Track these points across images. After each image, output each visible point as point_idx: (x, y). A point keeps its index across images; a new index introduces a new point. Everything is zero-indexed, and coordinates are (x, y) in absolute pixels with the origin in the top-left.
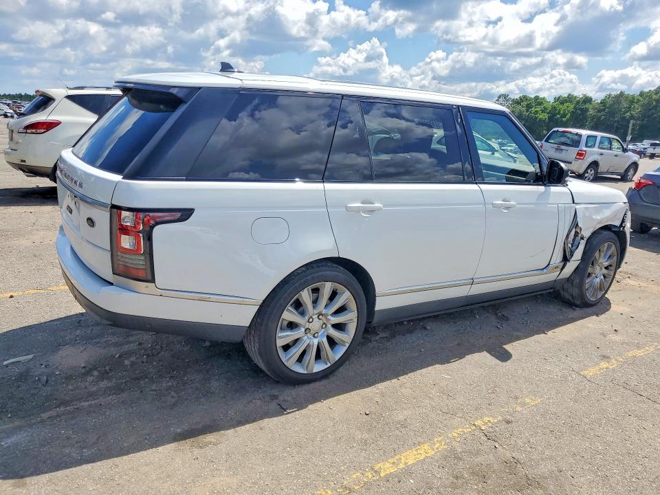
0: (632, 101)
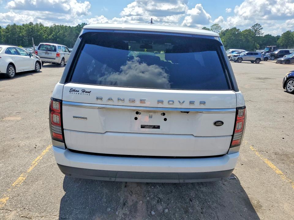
0: (20, 28)
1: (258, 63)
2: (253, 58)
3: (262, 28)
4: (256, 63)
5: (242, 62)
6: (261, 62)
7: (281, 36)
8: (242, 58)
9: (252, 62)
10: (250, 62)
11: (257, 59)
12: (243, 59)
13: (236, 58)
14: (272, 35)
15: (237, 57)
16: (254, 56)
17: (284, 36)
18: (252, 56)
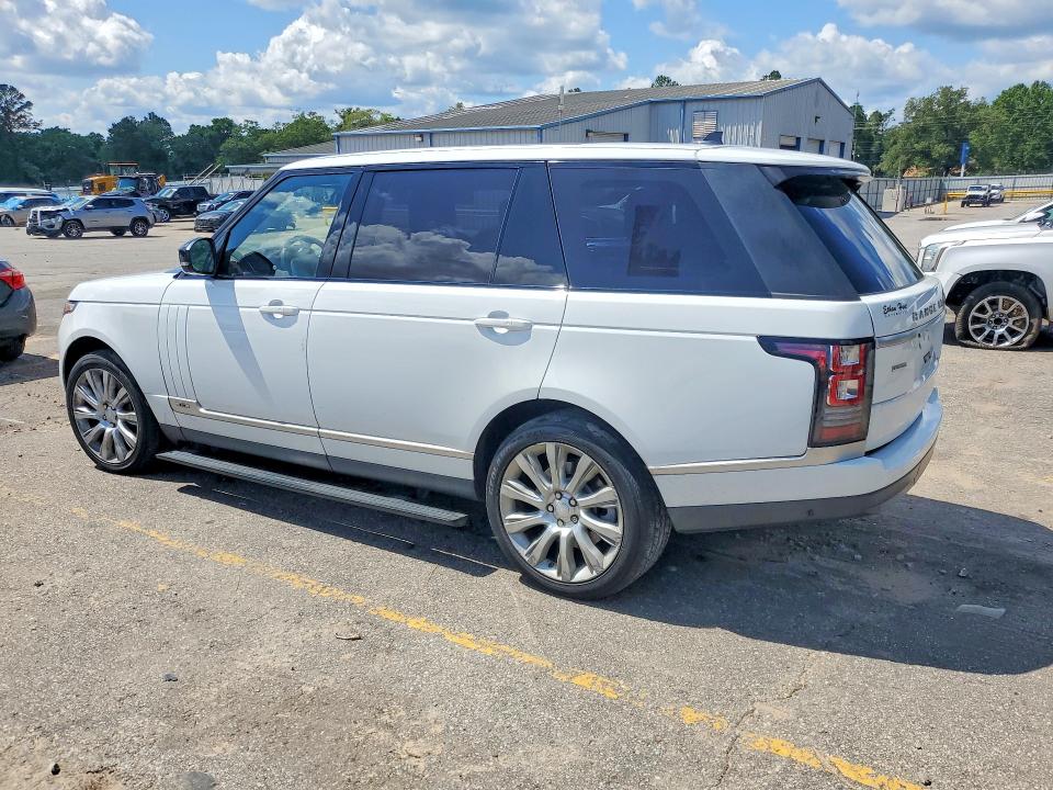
1: (144, 235)
2: (122, 217)
3: (29, 104)
4: (136, 235)
5: (85, 235)
6: (151, 231)
7: (106, 135)
8: (79, 221)
9: (118, 232)
10: (110, 234)
11: (135, 220)
12: (86, 224)
13: (57, 222)
14: (73, 132)
15: (60, 219)
16: (121, 211)
17: (118, 134)
18: (114, 211)
